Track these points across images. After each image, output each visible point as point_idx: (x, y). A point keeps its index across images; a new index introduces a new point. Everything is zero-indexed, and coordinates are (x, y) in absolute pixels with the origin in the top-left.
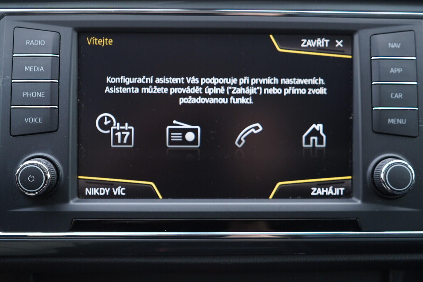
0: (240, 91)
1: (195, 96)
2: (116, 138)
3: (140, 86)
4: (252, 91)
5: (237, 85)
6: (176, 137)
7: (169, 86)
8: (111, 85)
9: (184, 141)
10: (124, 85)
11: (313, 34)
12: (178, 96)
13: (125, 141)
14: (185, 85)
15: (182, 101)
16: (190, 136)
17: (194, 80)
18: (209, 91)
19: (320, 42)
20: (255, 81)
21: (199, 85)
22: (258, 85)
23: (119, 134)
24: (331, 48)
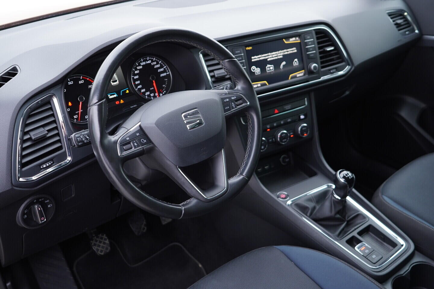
0: (279, 54)
1: (271, 58)
2: (256, 72)
3: (259, 58)
4: (282, 54)
5: (279, 53)
6: (269, 69)
7: (265, 56)
8: (253, 59)
9: (270, 70)
10: (256, 58)
11: (292, 37)
12: (267, 59)
13: (258, 72)
14: (268, 56)
15: (268, 60)
16: (271, 68)
17: (270, 54)
18: (273, 56)
19: (294, 39)
20: (282, 51)
21: (271, 55)
22: (283, 52)
23: (257, 71)
24: (296, 40)
